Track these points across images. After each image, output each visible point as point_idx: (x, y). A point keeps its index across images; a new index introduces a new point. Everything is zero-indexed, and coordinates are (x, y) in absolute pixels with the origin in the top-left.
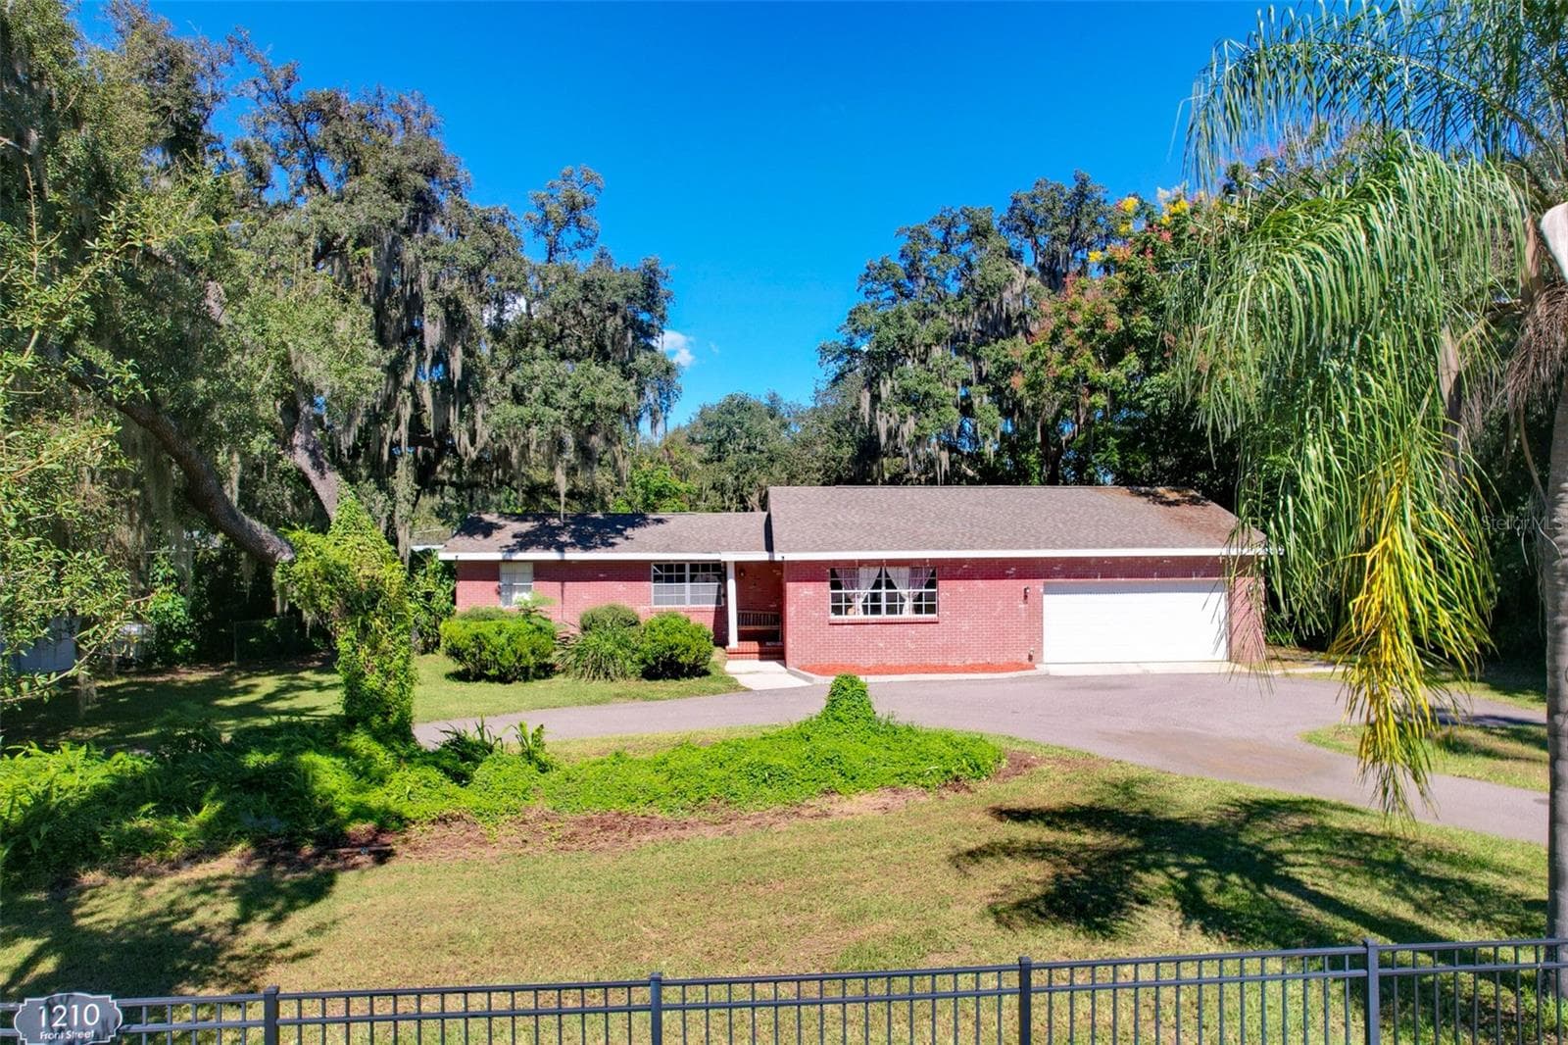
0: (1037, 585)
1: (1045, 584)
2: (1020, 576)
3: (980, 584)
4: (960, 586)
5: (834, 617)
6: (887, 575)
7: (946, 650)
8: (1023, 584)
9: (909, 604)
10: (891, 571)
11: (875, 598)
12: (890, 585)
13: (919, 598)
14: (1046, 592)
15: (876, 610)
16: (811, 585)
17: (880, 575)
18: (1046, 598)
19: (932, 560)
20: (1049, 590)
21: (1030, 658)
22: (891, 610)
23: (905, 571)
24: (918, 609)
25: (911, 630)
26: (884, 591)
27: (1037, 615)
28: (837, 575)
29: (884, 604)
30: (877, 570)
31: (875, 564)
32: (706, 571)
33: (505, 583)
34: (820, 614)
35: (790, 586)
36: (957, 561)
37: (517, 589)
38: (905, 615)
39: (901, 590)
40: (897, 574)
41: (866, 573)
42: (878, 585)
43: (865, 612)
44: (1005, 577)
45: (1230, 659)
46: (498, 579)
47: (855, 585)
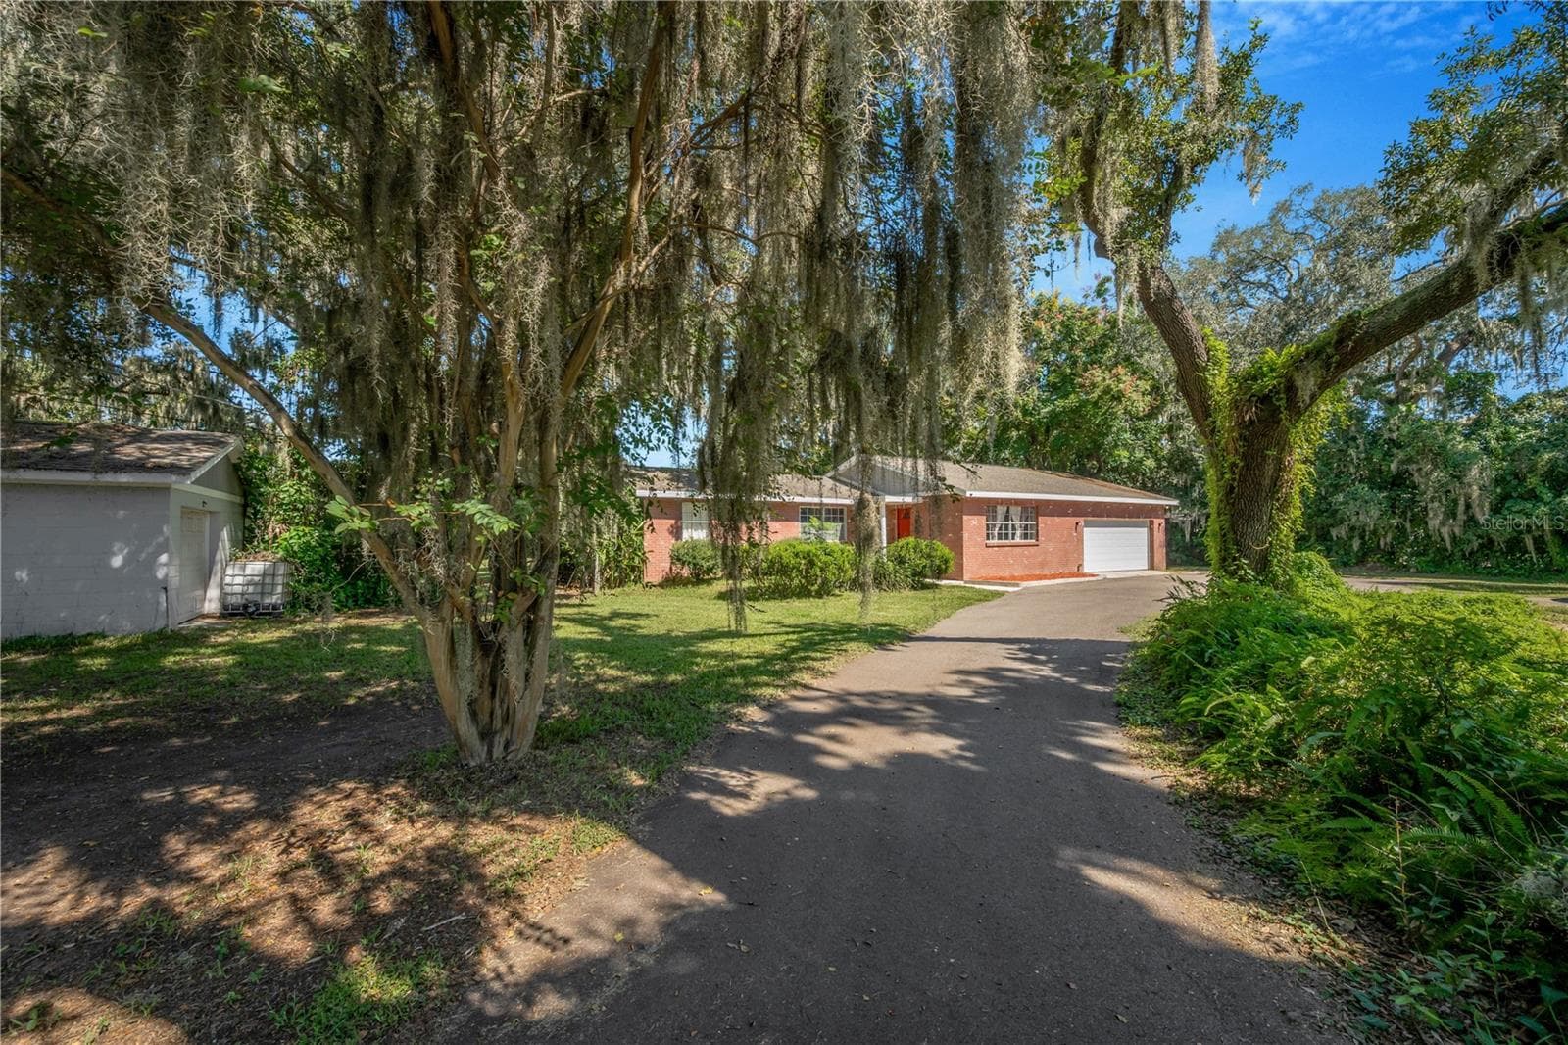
0: (1082, 520)
1: (1085, 520)
2: (1073, 514)
3: (1057, 519)
4: (1051, 520)
5: (985, 542)
6: (1009, 511)
7: (1042, 565)
8: (1077, 519)
9: (1019, 533)
10: (1012, 508)
11: (1006, 527)
12: (1011, 518)
13: (1026, 528)
14: (1085, 526)
15: (1006, 537)
16: (976, 517)
17: (1006, 510)
18: (1085, 530)
19: (1036, 501)
20: (1088, 525)
21: (1078, 571)
22: (1012, 536)
23: (1020, 508)
24: (1025, 536)
25: (1026, 551)
26: (1011, 523)
27: (1080, 541)
28: (987, 507)
29: (1010, 532)
30: (1005, 507)
31: (1008, 502)
32: (835, 514)
33: (685, 521)
34: (981, 539)
35: (965, 517)
36: (1048, 502)
37: (691, 526)
38: (1018, 540)
39: (1017, 523)
40: (1015, 511)
41: (1001, 510)
42: (1007, 518)
43: (1000, 538)
44: (1068, 515)
45: (1152, 567)
46: (679, 517)
47: (994, 518)
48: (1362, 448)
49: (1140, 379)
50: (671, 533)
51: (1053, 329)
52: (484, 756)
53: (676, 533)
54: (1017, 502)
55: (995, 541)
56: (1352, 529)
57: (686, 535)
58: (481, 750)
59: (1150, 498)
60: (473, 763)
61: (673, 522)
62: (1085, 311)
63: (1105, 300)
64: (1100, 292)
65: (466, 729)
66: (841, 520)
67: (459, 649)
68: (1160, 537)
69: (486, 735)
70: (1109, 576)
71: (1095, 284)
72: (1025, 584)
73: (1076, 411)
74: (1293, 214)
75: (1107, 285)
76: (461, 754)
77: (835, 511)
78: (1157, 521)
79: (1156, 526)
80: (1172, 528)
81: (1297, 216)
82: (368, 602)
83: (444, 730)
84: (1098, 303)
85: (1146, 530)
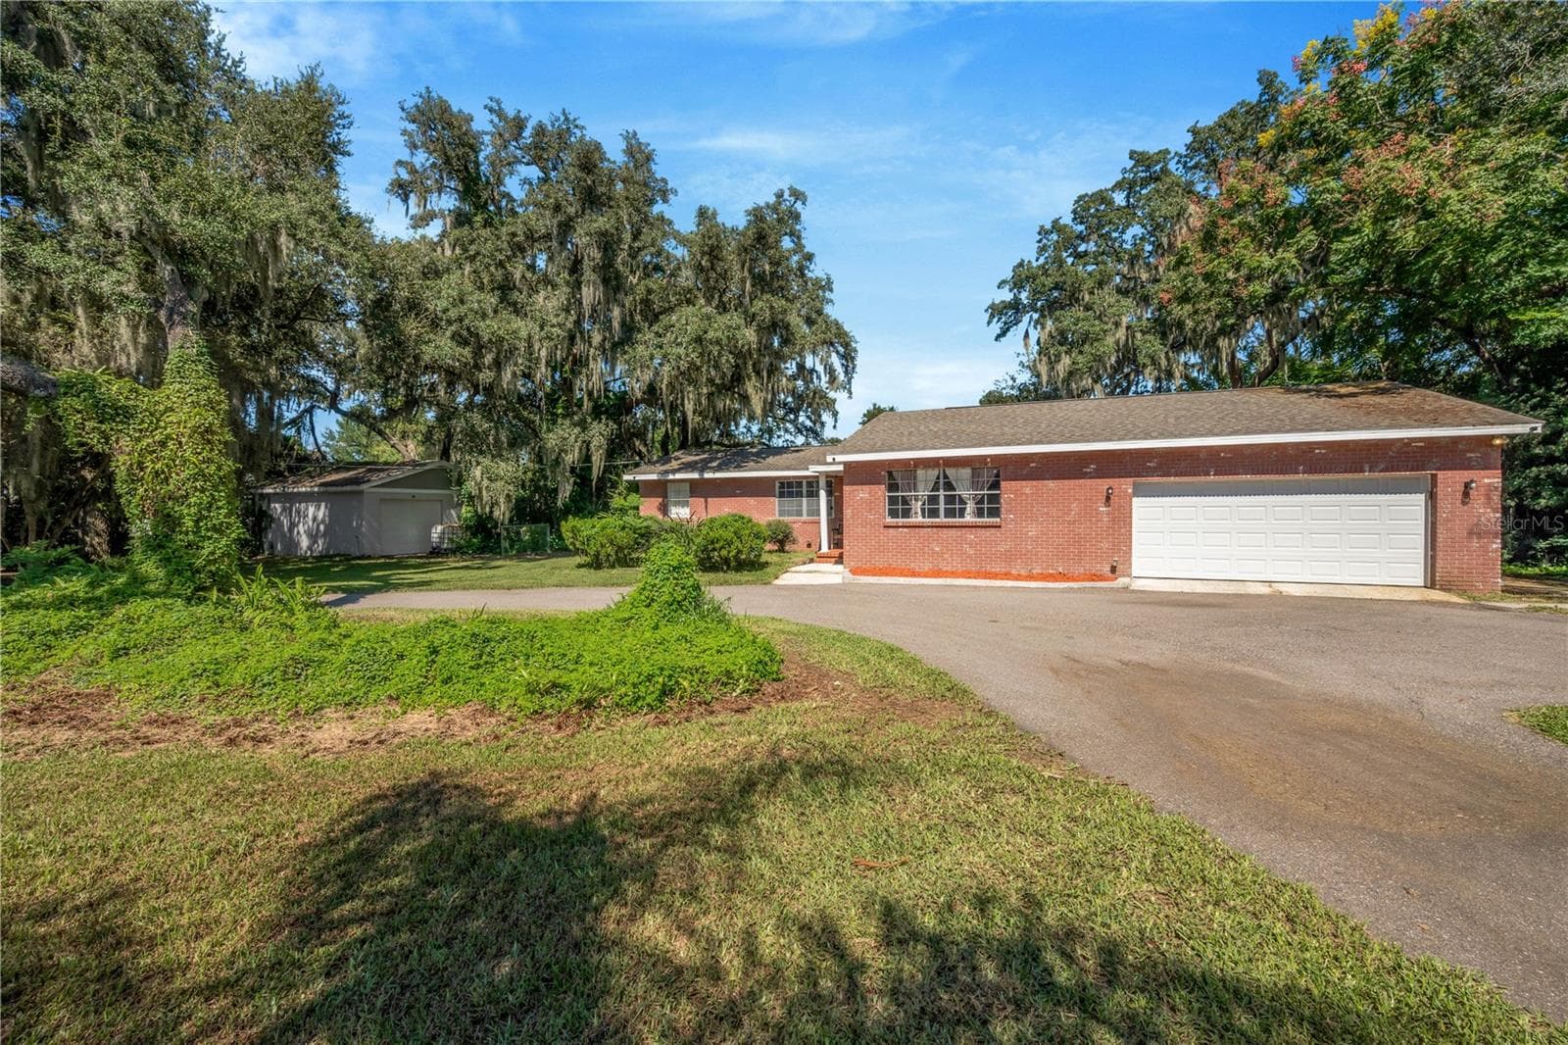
0: (1126, 485)
1: (1134, 484)
2: (1100, 474)
3: (1051, 484)
4: (1027, 487)
5: (889, 520)
6: (946, 477)
7: (1009, 557)
8: (1103, 484)
9: (970, 507)
10: (950, 472)
11: (933, 500)
12: (949, 486)
13: (982, 500)
14: (1136, 494)
15: (934, 513)
16: (866, 488)
17: (938, 478)
18: (1136, 501)
19: (995, 457)
20: (1139, 492)
21: (1113, 569)
22: (950, 513)
23: (966, 473)
24: (980, 513)
26: (942, 493)
29: (942, 506)
30: (936, 472)
31: (944, 464)
33: (671, 500)
34: (878, 517)
35: (846, 488)
36: (1025, 458)
37: (677, 504)
38: (969, 518)
40: (959, 475)
41: (925, 476)
42: (938, 486)
43: (920, 516)
44: (1083, 477)
45: (1431, 584)
46: (665, 496)
50: (660, 509)
53: (664, 509)
54: (961, 462)
57: (673, 511)
61: (660, 500)
78: (1457, 476)
79: (1447, 488)
85: (1420, 499)
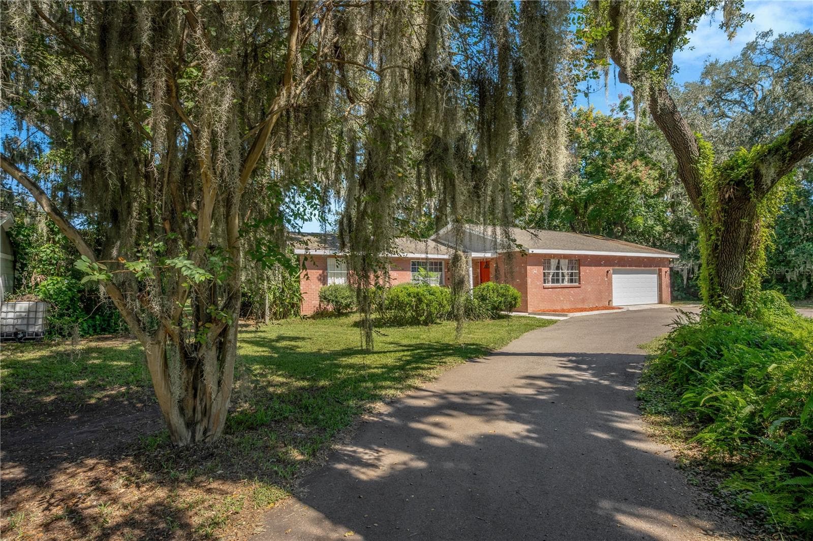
0: (611, 269)
1: (613, 269)
2: (605, 265)
3: (593, 268)
4: (588, 269)
5: (543, 285)
6: (561, 263)
8: (607, 269)
9: (566, 278)
10: (562, 261)
11: (558, 274)
12: (562, 268)
13: (572, 275)
14: (613, 273)
15: (558, 281)
16: (536, 267)
17: (559, 263)
18: (613, 276)
19: (579, 256)
20: (615, 272)
21: (609, 304)
23: (567, 261)
24: (571, 281)
25: (572, 291)
26: (561, 271)
27: (610, 283)
28: (544, 261)
29: (561, 278)
30: (557, 260)
31: (559, 257)
32: (436, 265)
33: (329, 271)
34: (540, 283)
35: (528, 267)
36: (586, 256)
37: (335, 275)
38: (566, 284)
39: (565, 271)
40: (564, 262)
41: (554, 262)
42: (558, 268)
43: (553, 282)
44: (600, 265)
45: (661, 302)
46: (325, 269)
47: (549, 268)
48: (808, 217)
49: (651, 169)
50: (320, 280)
51: (589, 134)
52: (189, 439)
53: (323, 279)
54: (565, 256)
55: (550, 285)
56: (801, 275)
57: (330, 281)
58: (186, 434)
59: (659, 253)
60: (181, 445)
61: (321, 272)
62: (612, 120)
63: (626, 113)
64: (622, 108)
65: (177, 420)
66: (441, 270)
67: (171, 364)
68: (666, 280)
69: (191, 425)
70: (631, 309)
71: (618, 102)
72: (571, 315)
73: (607, 191)
74: (758, 52)
75: (628, 103)
76: (173, 438)
77: (436, 264)
78: (664, 270)
79: (663, 273)
80: (675, 274)
81: (761, 53)
82: (104, 330)
83: (161, 421)
84: (621, 115)
85: (656, 276)
